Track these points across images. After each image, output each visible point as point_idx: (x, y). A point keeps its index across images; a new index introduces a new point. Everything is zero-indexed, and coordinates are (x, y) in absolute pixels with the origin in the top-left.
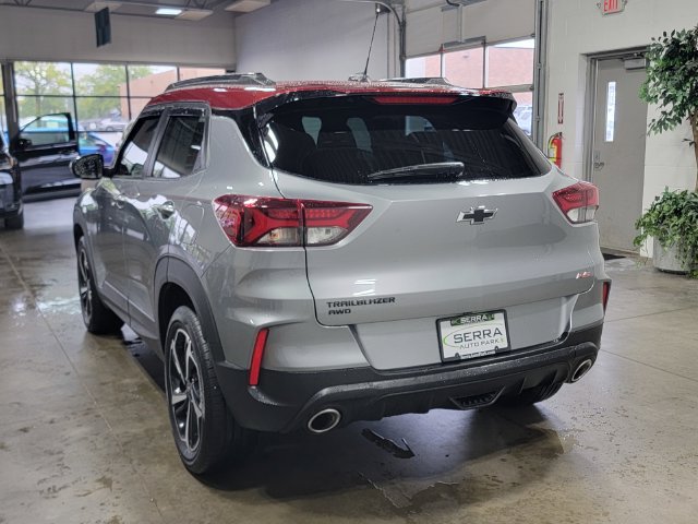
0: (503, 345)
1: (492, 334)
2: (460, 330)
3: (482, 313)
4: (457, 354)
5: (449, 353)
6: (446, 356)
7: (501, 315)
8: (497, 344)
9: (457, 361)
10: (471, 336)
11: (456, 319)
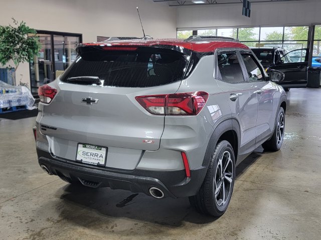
0: (102, 163)
1: (99, 156)
2: (86, 150)
3: (95, 146)
4: (82, 160)
5: (79, 158)
6: (77, 159)
7: (105, 149)
8: (99, 162)
9: (80, 162)
10: (89, 154)
11: (85, 145)
